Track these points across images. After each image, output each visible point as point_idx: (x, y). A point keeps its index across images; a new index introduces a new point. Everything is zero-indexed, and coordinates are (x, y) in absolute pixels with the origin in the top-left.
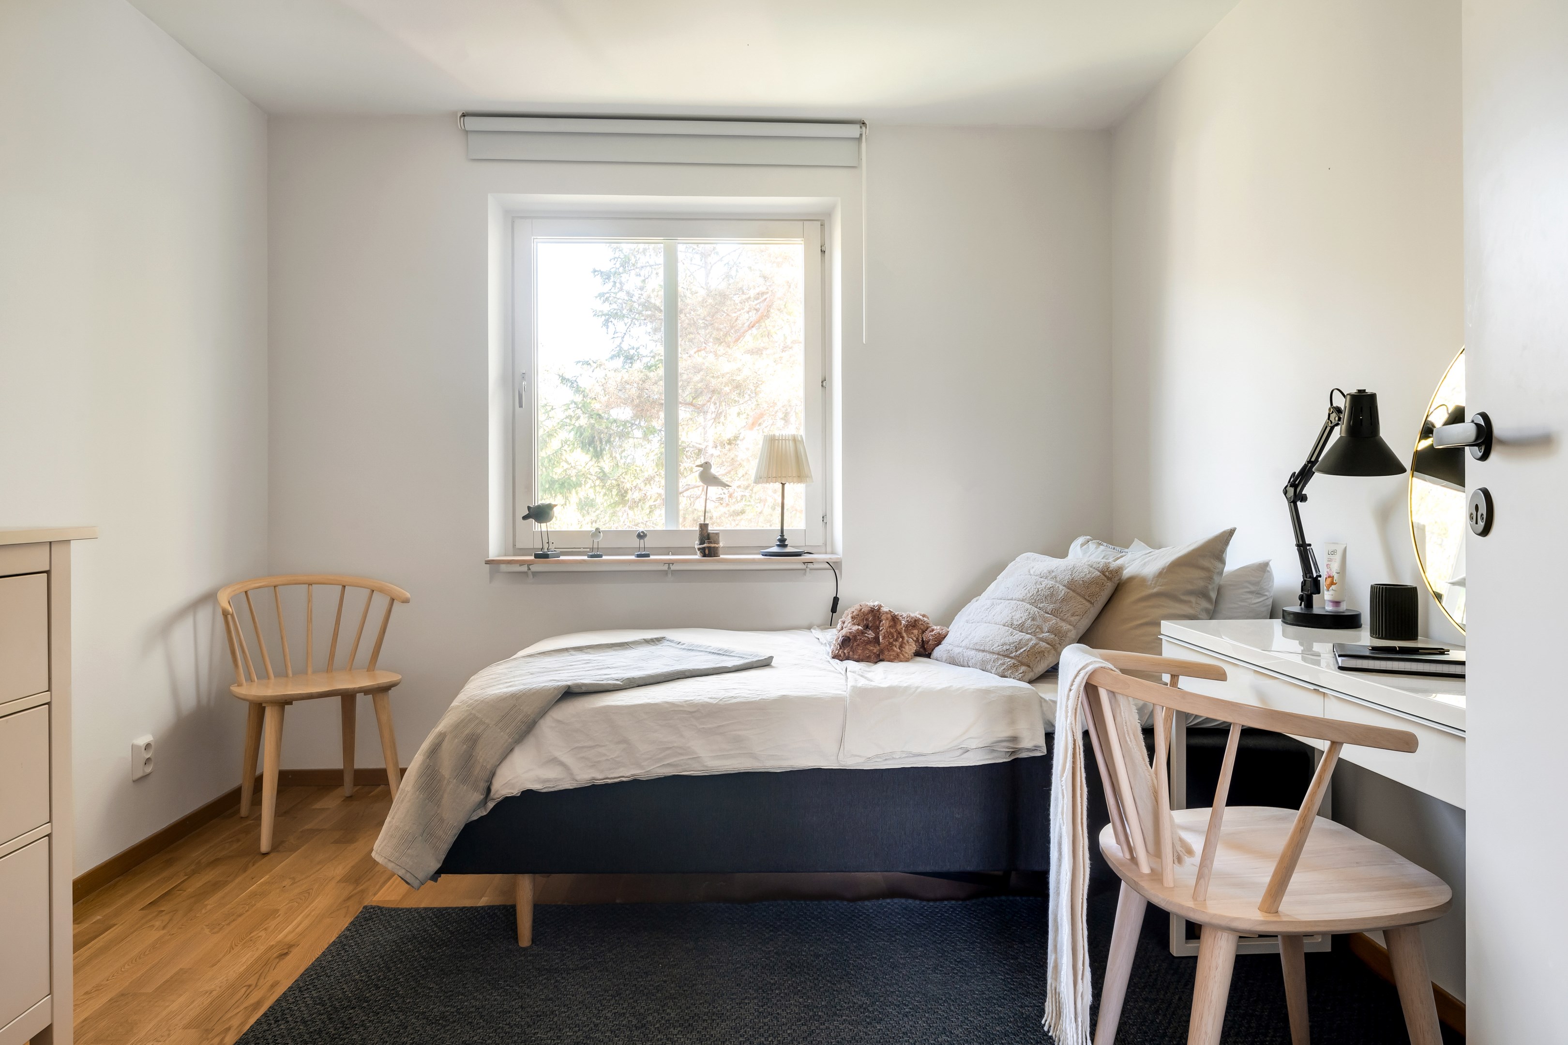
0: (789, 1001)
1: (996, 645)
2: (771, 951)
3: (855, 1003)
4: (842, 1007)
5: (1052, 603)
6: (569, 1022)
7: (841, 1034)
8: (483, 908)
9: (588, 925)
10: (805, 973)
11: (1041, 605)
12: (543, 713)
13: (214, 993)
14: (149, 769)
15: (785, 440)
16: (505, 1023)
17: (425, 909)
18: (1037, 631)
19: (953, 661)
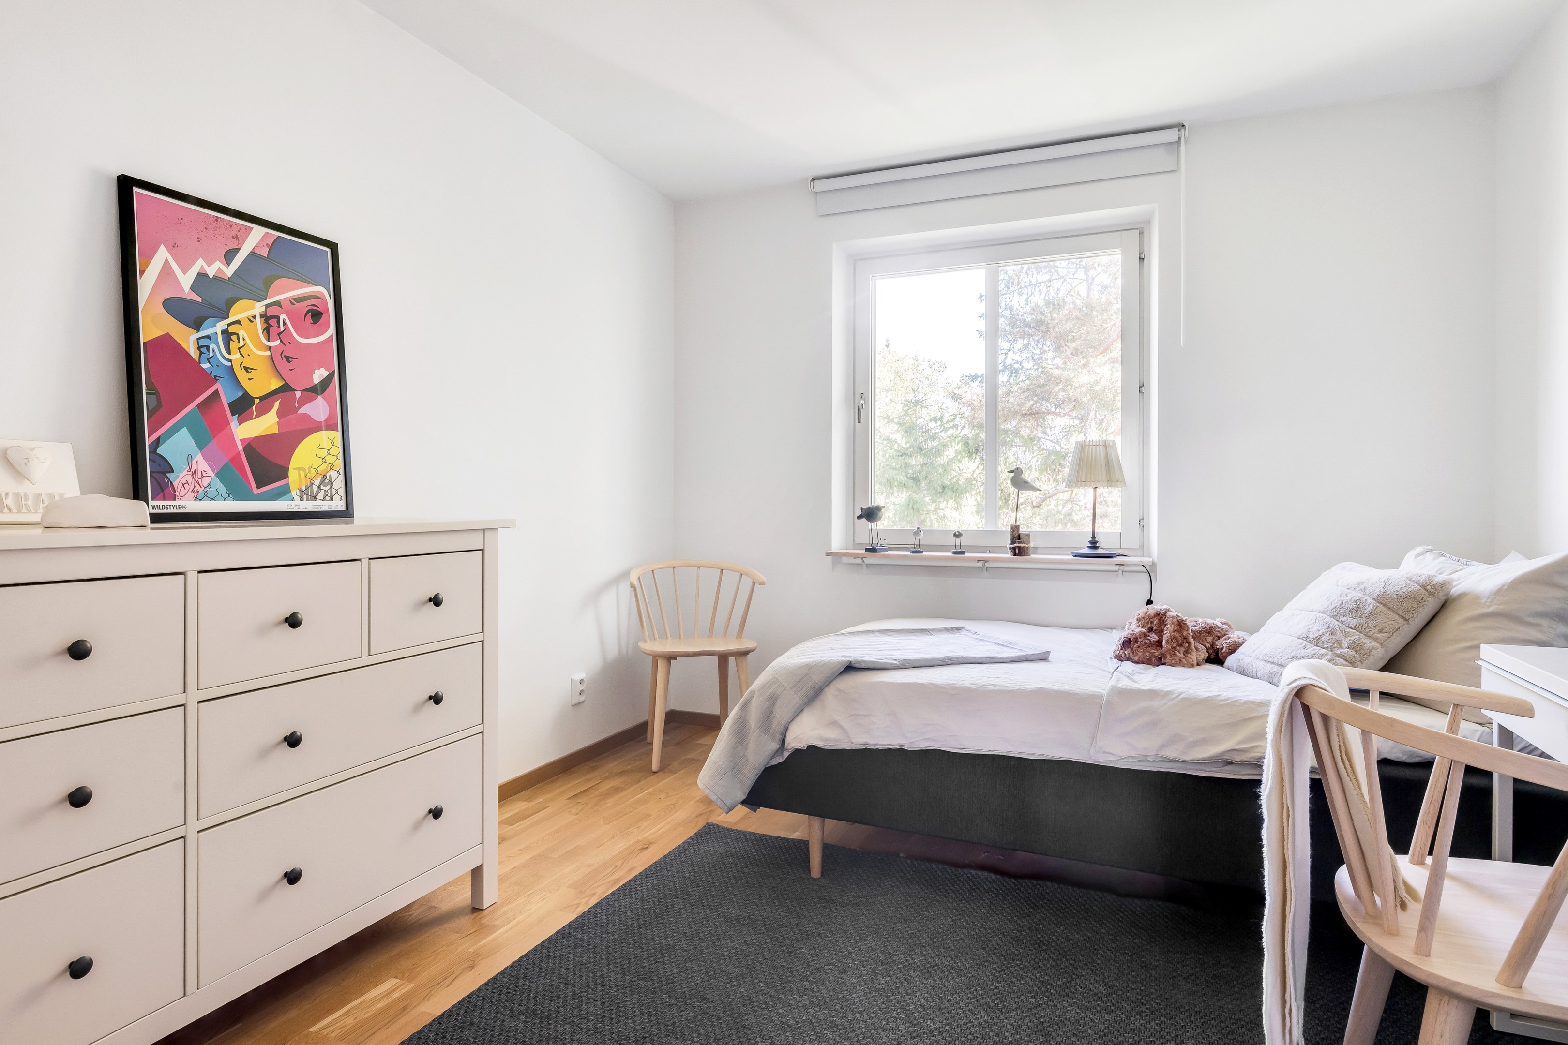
0: (1027, 973)
1: (1285, 658)
2: (1025, 925)
3: (1091, 990)
4: (1076, 990)
5: (1356, 617)
6: (829, 945)
7: (1067, 1014)
8: (793, 840)
9: (871, 870)
10: (1051, 952)
11: (1343, 619)
12: (828, 682)
13: (593, 867)
14: (582, 698)
15: (1096, 445)
16: (780, 934)
17: (750, 833)
18: (1335, 646)
19: (1242, 672)
